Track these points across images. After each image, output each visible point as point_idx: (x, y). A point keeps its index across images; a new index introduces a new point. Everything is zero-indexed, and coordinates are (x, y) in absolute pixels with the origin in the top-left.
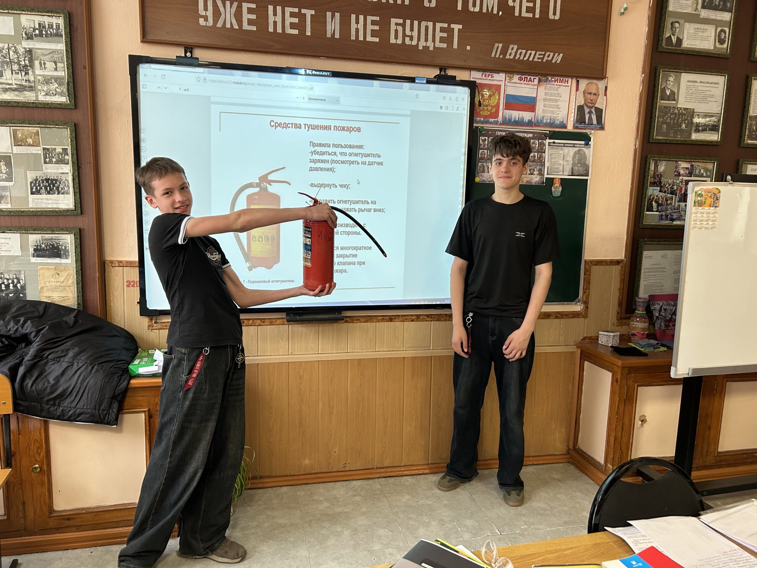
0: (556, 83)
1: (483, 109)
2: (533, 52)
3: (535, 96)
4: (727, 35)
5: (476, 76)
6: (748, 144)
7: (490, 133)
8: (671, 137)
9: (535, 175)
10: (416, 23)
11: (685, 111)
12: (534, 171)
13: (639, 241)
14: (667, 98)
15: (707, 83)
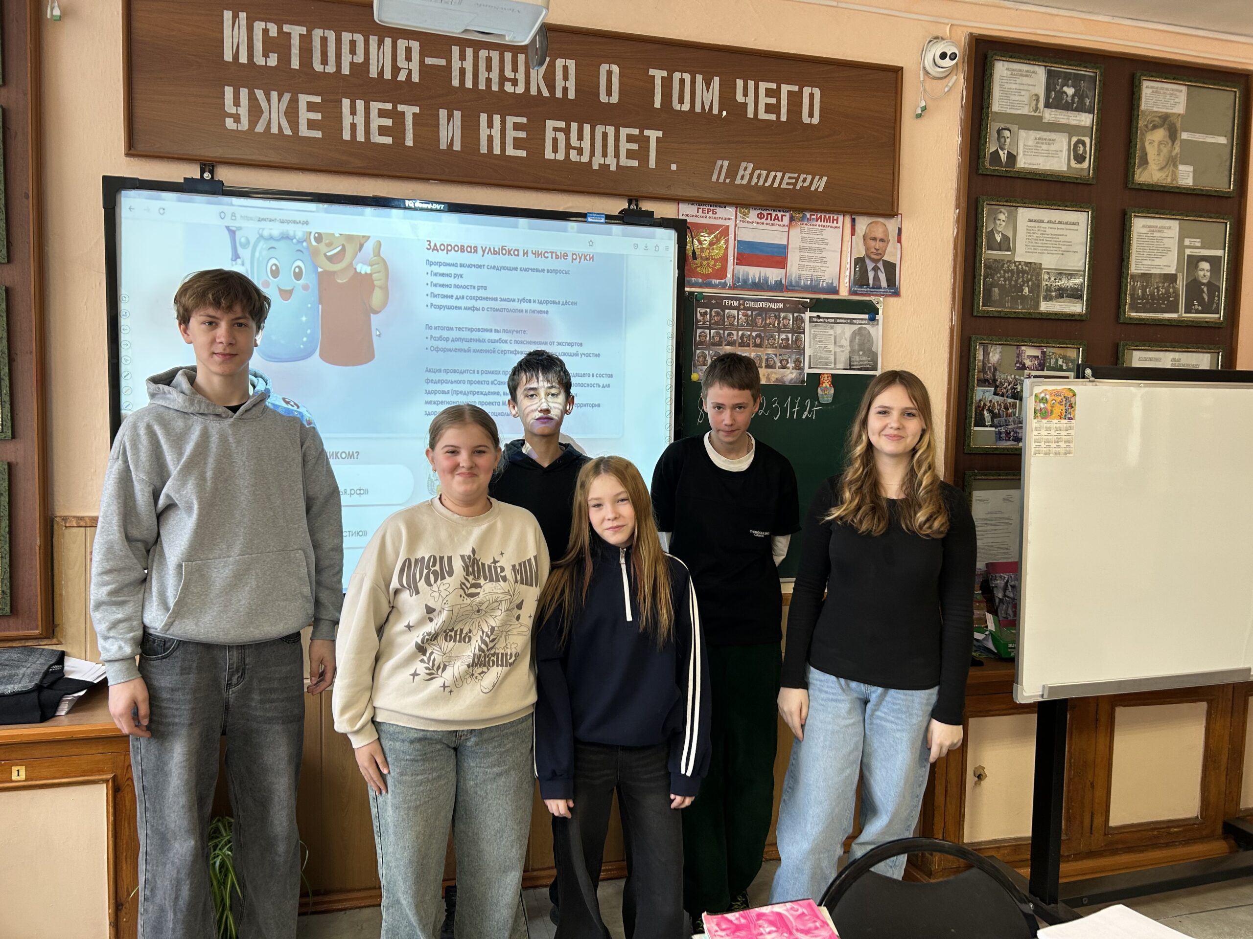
0: (819, 223)
1: (701, 264)
2: (780, 175)
3: (786, 243)
4: (1088, 149)
5: (687, 212)
6: (1130, 318)
7: (714, 302)
8: (1007, 307)
9: (788, 368)
10: (587, 128)
11: (1027, 266)
12: (788, 363)
13: (965, 474)
14: (997, 247)
15: (1060, 223)
